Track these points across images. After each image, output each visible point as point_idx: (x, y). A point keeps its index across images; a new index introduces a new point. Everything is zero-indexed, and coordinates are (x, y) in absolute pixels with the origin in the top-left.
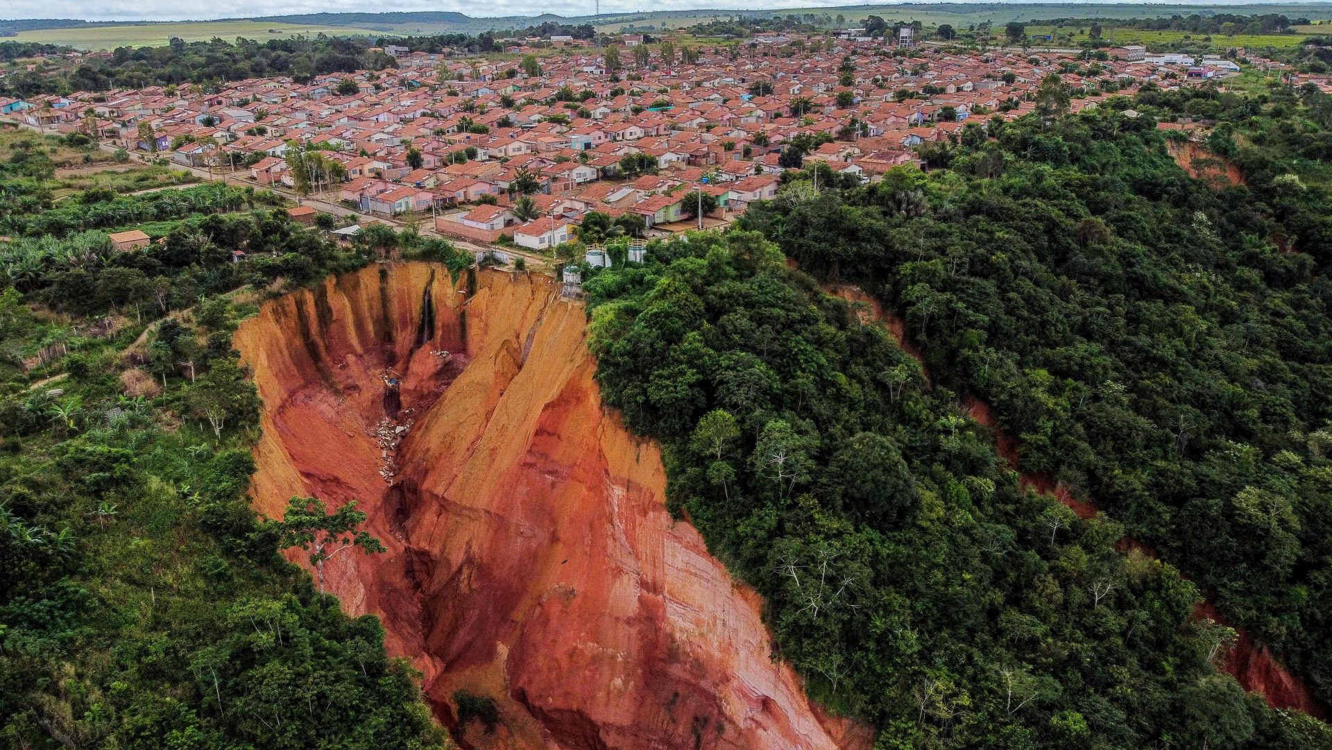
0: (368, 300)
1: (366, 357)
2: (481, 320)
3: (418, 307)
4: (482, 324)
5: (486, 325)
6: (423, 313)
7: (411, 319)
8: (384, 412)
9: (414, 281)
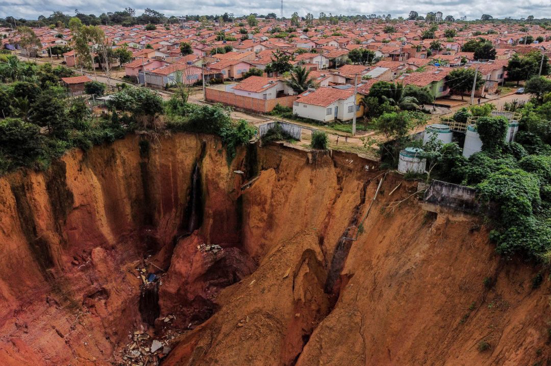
0: (126, 178)
1: (119, 247)
2: (263, 210)
3: (185, 187)
4: (265, 216)
5: (271, 217)
6: (191, 194)
7: (176, 199)
8: (139, 317)
9: (180, 156)
